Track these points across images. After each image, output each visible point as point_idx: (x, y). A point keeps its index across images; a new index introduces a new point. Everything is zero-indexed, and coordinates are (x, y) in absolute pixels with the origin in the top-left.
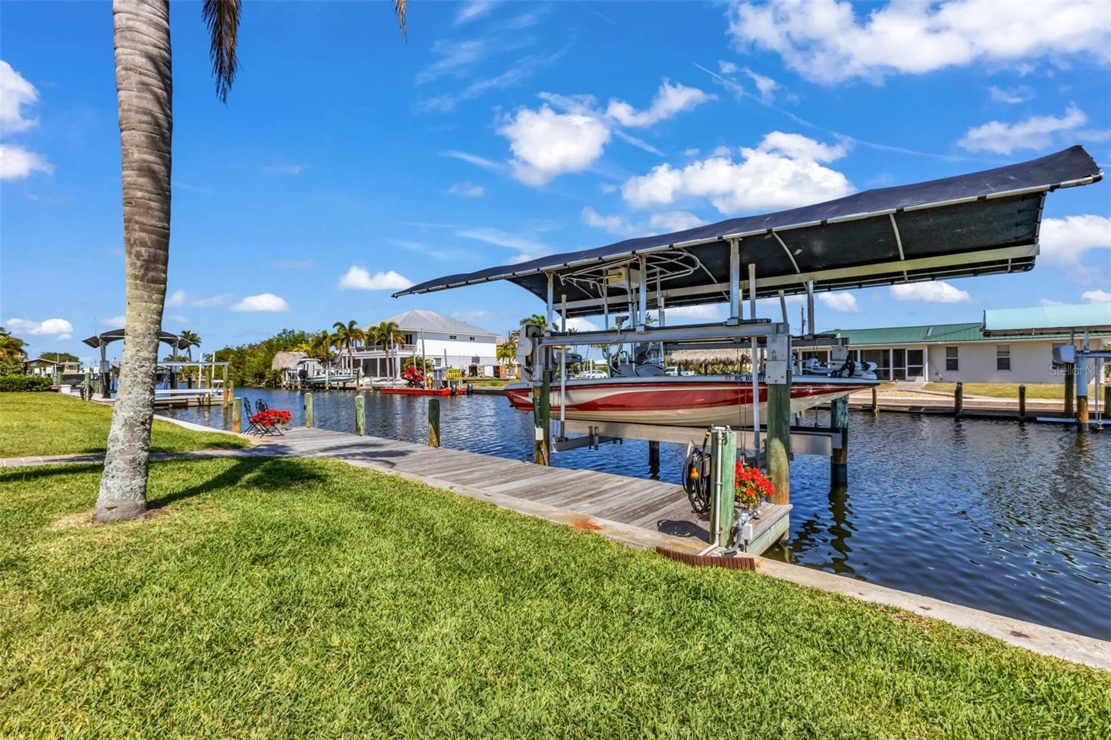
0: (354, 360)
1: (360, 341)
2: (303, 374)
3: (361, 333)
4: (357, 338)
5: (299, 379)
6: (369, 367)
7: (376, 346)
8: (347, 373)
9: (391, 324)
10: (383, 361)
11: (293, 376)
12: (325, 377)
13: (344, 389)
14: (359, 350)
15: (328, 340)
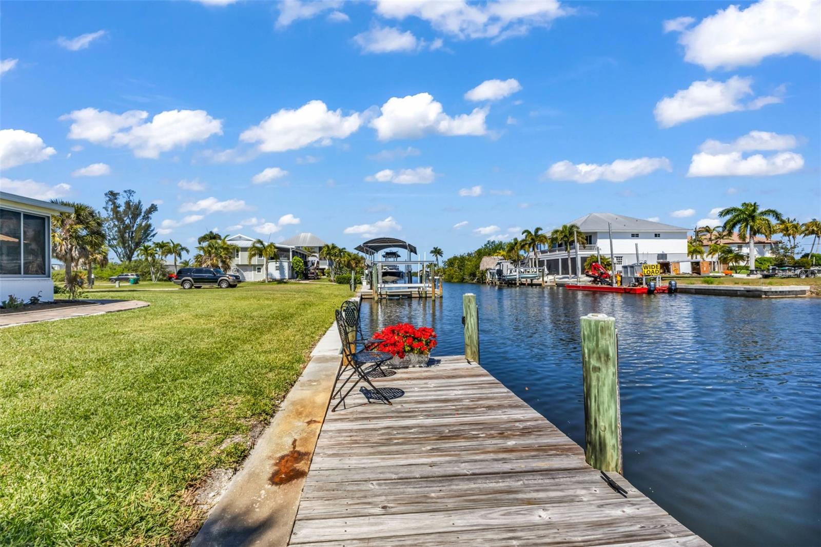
0: (539, 261)
1: (544, 244)
2: (500, 272)
3: (545, 237)
4: (541, 241)
5: (497, 277)
6: (553, 267)
7: (557, 248)
8: (533, 271)
9: (572, 226)
10: (565, 261)
11: (492, 275)
12: (516, 275)
13: (531, 285)
14: (543, 252)
15: (518, 245)
